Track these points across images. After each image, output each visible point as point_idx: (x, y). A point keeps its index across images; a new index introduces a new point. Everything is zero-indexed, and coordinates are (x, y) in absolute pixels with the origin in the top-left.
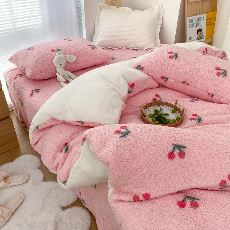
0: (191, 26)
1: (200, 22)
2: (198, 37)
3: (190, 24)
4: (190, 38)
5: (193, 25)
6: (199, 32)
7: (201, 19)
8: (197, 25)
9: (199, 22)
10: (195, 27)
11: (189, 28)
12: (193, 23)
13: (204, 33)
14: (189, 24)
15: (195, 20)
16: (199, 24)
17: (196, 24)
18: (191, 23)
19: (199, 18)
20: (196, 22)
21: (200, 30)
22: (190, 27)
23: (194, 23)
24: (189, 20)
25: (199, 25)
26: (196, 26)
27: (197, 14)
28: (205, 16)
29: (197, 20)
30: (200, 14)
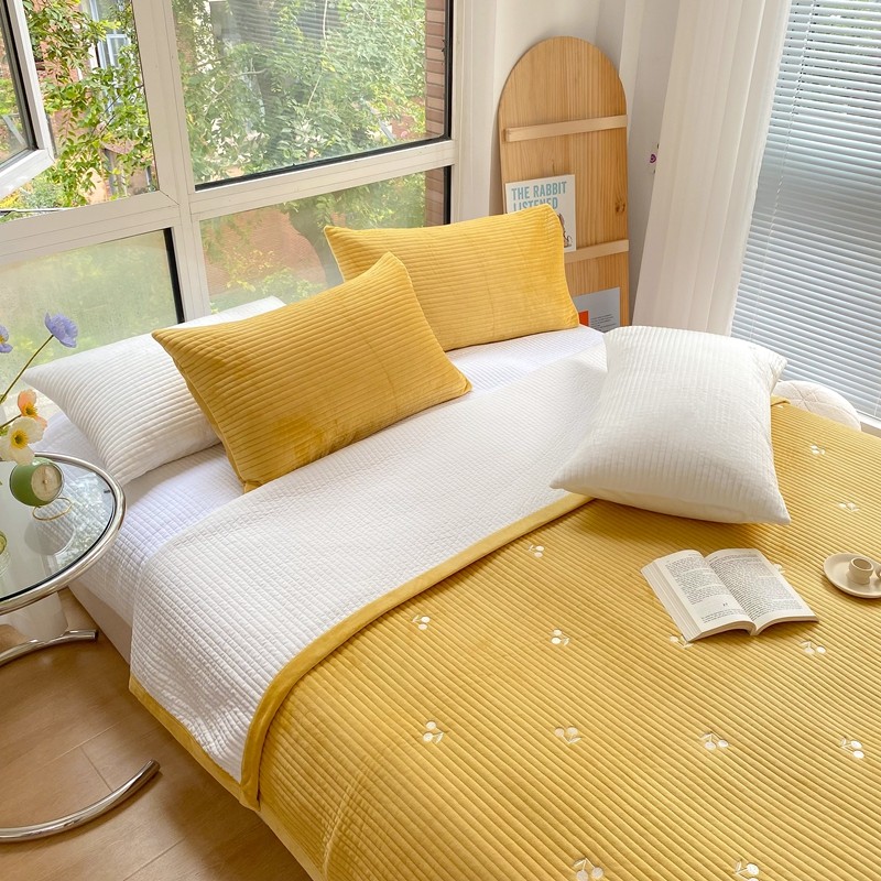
1: (552, 196)
3: (517, 202)
7: (555, 189)
9: (549, 197)
12: (527, 200)
14: (515, 201)
15: (535, 192)
18: (522, 201)
19: (547, 185)
23: (532, 198)
24: (514, 190)
27: (543, 176)
28: (570, 179)
29: (542, 193)
30: (555, 174)
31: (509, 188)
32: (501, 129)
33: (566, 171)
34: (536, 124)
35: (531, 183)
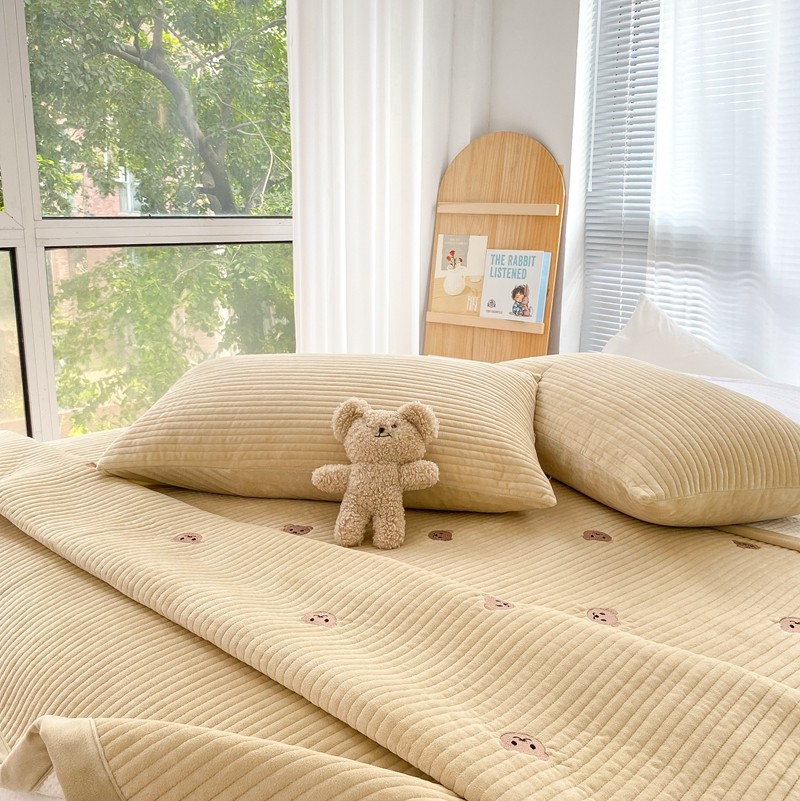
0: (497, 273)
1: (522, 267)
2: (514, 307)
3: (494, 266)
4: (492, 303)
5: (502, 273)
6: (520, 296)
7: (526, 261)
8: (514, 273)
9: (520, 267)
10: (508, 277)
11: (491, 276)
12: (502, 267)
13: (536, 300)
14: (492, 266)
15: (510, 261)
16: (519, 273)
17: (511, 271)
19: (520, 257)
20: (511, 267)
21: (520, 290)
22: (493, 274)
23: (506, 266)
24: (493, 256)
25: (520, 276)
26: (510, 275)
29: (515, 263)
35: (508, 253)
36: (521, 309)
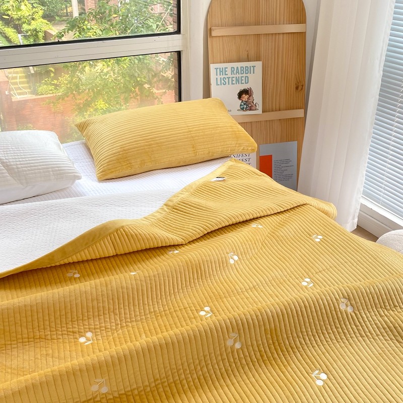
0: (223, 81)
1: (244, 75)
2: (241, 105)
3: (219, 77)
5: (227, 81)
6: (245, 97)
7: (247, 70)
8: (237, 80)
9: (242, 75)
10: (232, 84)
11: (217, 84)
12: (226, 76)
13: (257, 97)
14: (217, 77)
15: (232, 72)
16: (242, 80)
17: (234, 79)
18: (222, 77)
19: (241, 67)
20: (235, 76)
21: (246, 92)
22: (219, 83)
23: (230, 75)
24: (217, 69)
25: (243, 82)
26: (234, 82)
27: (239, 61)
28: (258, 65)
29: (237, 72)
30: (248, 60)
31: (212, 67)
32: (209, 27)
33: (258, 59)
34: (235, 25)
35: (229, 65)
36: (248, 106)
